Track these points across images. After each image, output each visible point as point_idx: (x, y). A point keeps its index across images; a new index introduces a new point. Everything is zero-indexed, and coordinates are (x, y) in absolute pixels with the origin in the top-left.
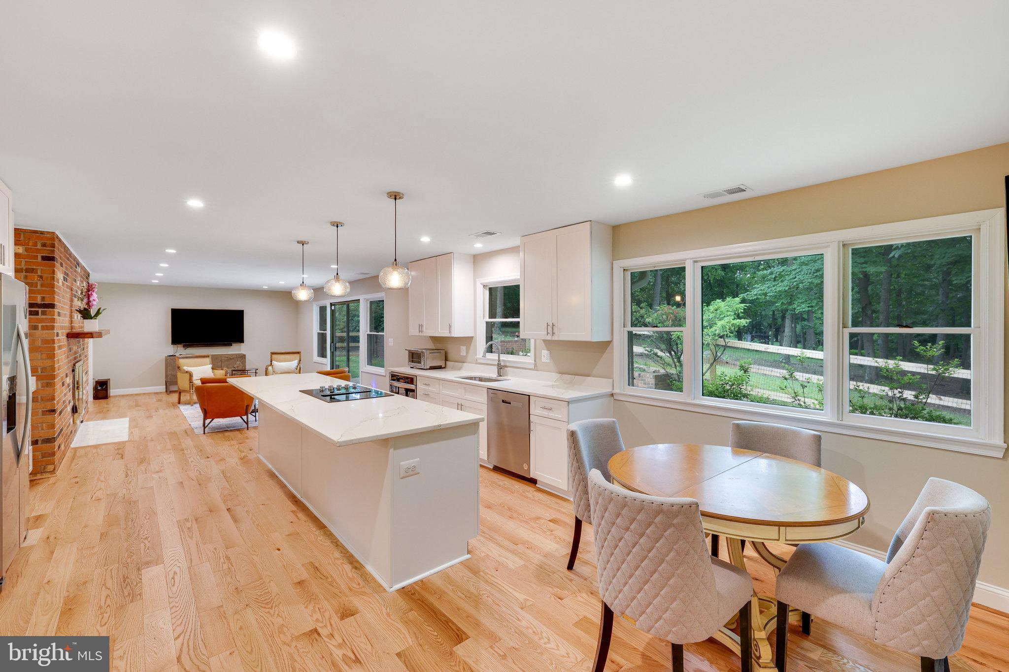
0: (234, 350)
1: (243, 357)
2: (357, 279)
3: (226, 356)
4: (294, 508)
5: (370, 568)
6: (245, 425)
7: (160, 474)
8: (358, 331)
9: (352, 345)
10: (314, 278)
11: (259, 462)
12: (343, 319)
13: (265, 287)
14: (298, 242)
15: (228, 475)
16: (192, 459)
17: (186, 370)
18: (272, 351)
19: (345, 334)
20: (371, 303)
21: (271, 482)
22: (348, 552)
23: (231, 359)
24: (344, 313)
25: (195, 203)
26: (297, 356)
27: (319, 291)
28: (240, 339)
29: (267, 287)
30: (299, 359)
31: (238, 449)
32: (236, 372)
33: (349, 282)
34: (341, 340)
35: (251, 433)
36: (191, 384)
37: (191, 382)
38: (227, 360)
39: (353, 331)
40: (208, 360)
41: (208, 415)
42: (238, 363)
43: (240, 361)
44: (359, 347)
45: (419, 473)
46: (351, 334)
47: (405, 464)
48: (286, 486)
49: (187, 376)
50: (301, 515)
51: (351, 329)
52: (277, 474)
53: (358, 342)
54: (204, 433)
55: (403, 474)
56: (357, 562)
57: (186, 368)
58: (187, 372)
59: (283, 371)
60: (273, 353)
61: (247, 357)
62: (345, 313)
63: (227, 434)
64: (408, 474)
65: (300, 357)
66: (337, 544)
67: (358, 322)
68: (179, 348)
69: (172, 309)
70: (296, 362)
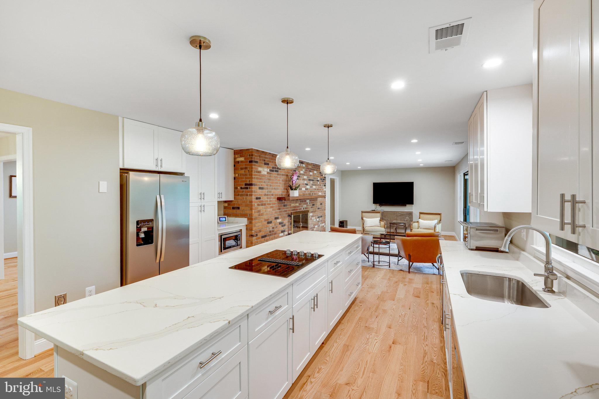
0: (407, 209)
1: (410, 214)
23: (403, 215)
26: (439, 216)
29: (423, 165)
30: (439, 219)
32: (392, 224)
38: (400, 215)
40: (379, 215)
42: (407, 218)
43: (409, 217)
59: (425, 227)
60: (421, 213)
65: (441, 217)
68: (377, 206)
69: (373, 183)
70: (436, 221)
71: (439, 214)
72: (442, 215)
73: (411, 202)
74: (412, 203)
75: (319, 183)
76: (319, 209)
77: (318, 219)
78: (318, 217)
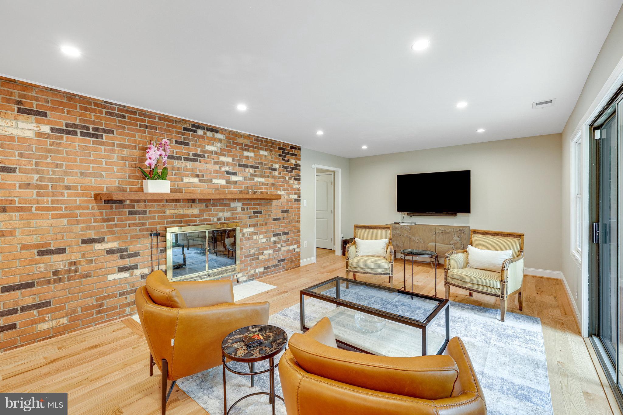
3: (442, 228)
26: (516, 241)
38: (442, 233)
42: (456, 238)
57: (357, 240)
59: (479, 267)
68: (405, 216)
69: (397, 175)
70: (508, 254)
71: (519, 236)
72: (525, 238)
73: (466, 208)
74: (467, 210)
75: (276, 173)
76: (275, 219)
77: (273, 239)
78: (275, 235)
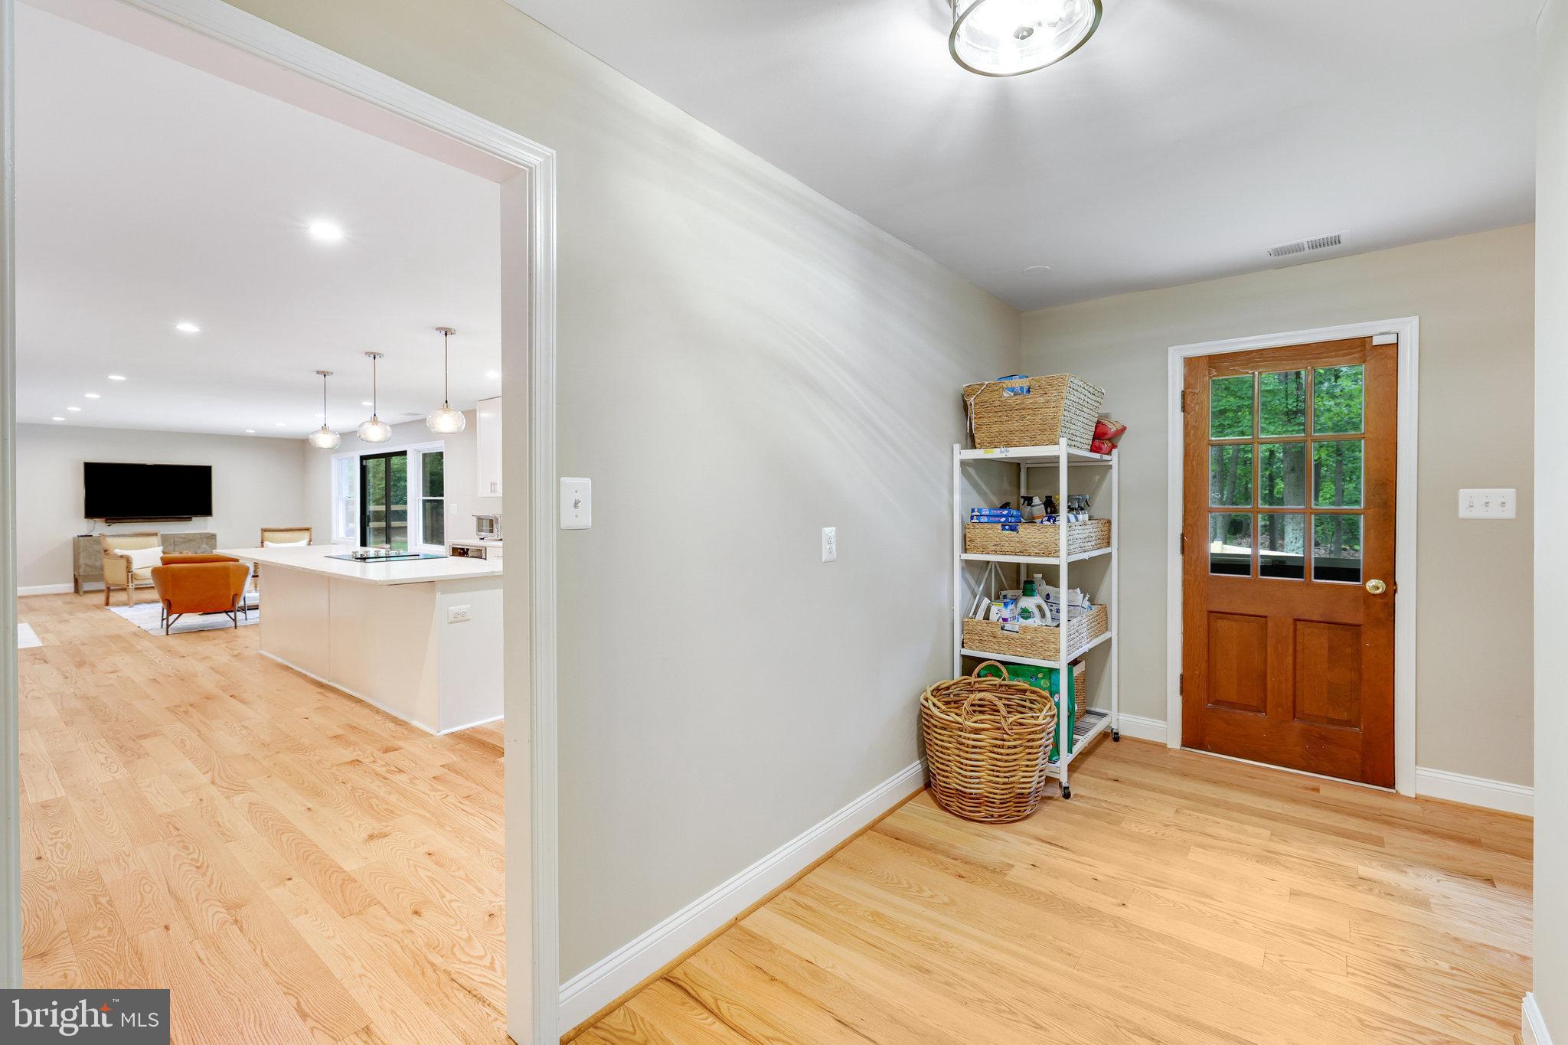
0: (196, 526)
1: (211, 538)
2: (402, 421)
3: (183, 536)
4: (319, 690)
5: (415, 723)
6: (232, 624)
7: (118, 674)
8: (405, 503)
9: (394, 524)
10: (342, 419)
11: (262, 657)
12: (380, 485)
13: (250, 431)
14: (318, 372)
15: (221, 670)
16: (160, 659)
17: (121, 554)
18: (266, 527)
19: (383, 508)
20: (424, 455)
21: (284, 673)
22: (390, 715)
23: (191, 540)
24: (381, 475)
25: (188, 328)
27: (348, 437)
28: (205, 510)
29: (254, 432)
30: (308, 539)
31: (227, 647)
33: (390, 426)
34: (378, 516)
35: (239, 631)
36: (130, 574)
37: (129, 572)
38: (184, 542)
39: (397, 503)
40: (155, 540)
41: (173, 608)
42: (204, 546)
43: (207, 544)
44: (406, 527)
45: (469, 620)
46: (394, 508)
47: (454, 609)
48: (305, 675)
49: (124, 563)
50: (330, 695)
51: (393, 499)
52: (290, 665)
53: (405, 520)
54: (167, 634)
55: (451, 619)
56: (402, 721)
57: (119, 552)
58: (122, 557)
60: (264, 530)
61: (218, 538)
62: (383, 475)
63: (203, 634)
64: (456, 619)
65: (311, 535)
66: (377, 711)
67: (405, 488)
68: (97, 524)
69: (85, 462)
71: (307, 530)
